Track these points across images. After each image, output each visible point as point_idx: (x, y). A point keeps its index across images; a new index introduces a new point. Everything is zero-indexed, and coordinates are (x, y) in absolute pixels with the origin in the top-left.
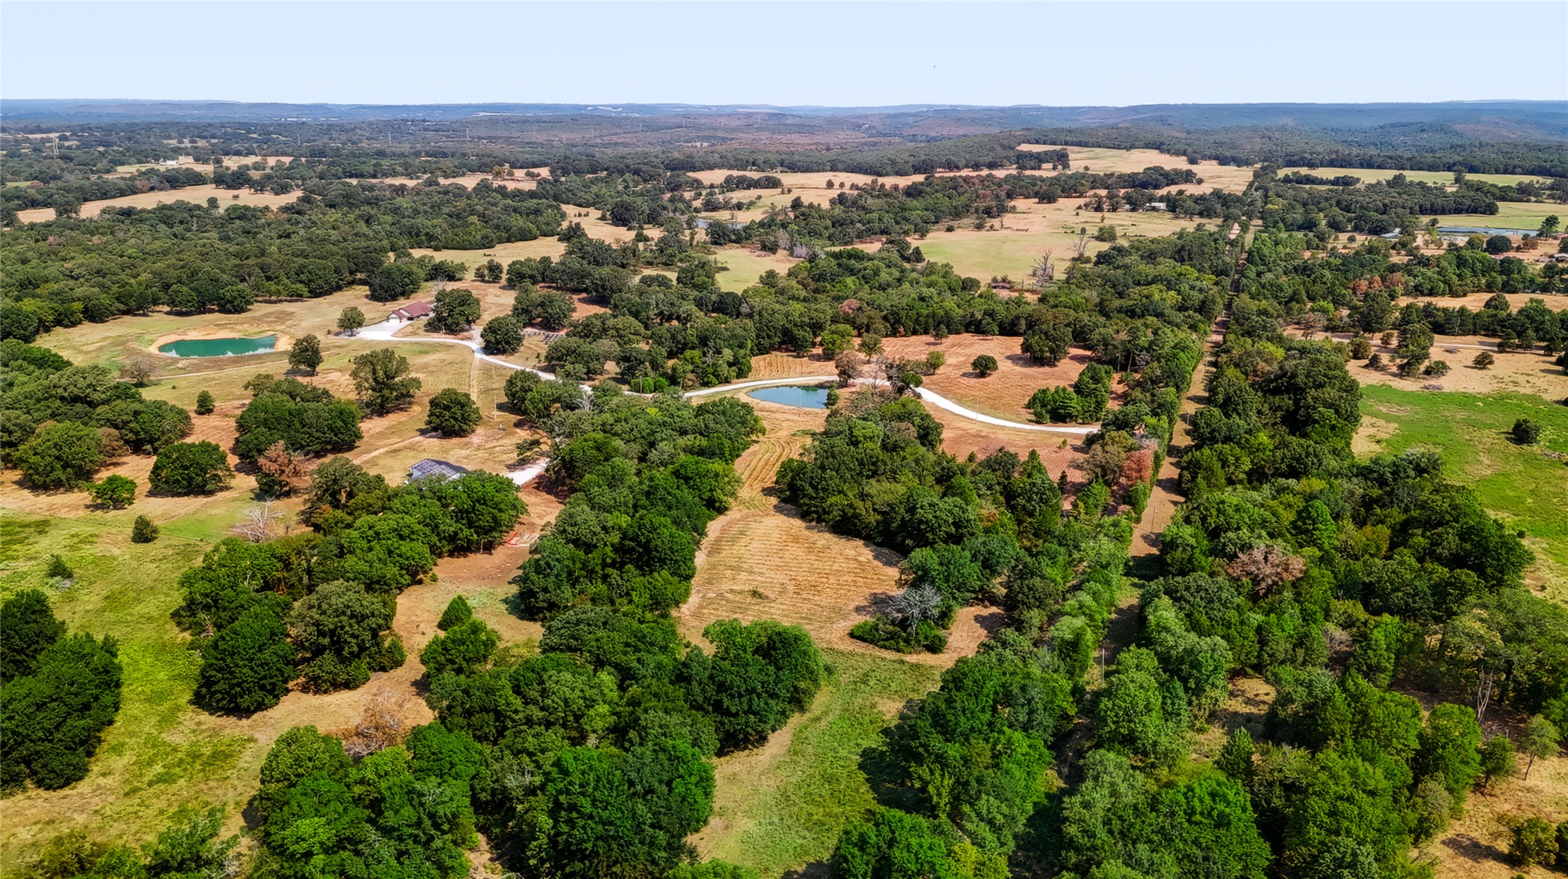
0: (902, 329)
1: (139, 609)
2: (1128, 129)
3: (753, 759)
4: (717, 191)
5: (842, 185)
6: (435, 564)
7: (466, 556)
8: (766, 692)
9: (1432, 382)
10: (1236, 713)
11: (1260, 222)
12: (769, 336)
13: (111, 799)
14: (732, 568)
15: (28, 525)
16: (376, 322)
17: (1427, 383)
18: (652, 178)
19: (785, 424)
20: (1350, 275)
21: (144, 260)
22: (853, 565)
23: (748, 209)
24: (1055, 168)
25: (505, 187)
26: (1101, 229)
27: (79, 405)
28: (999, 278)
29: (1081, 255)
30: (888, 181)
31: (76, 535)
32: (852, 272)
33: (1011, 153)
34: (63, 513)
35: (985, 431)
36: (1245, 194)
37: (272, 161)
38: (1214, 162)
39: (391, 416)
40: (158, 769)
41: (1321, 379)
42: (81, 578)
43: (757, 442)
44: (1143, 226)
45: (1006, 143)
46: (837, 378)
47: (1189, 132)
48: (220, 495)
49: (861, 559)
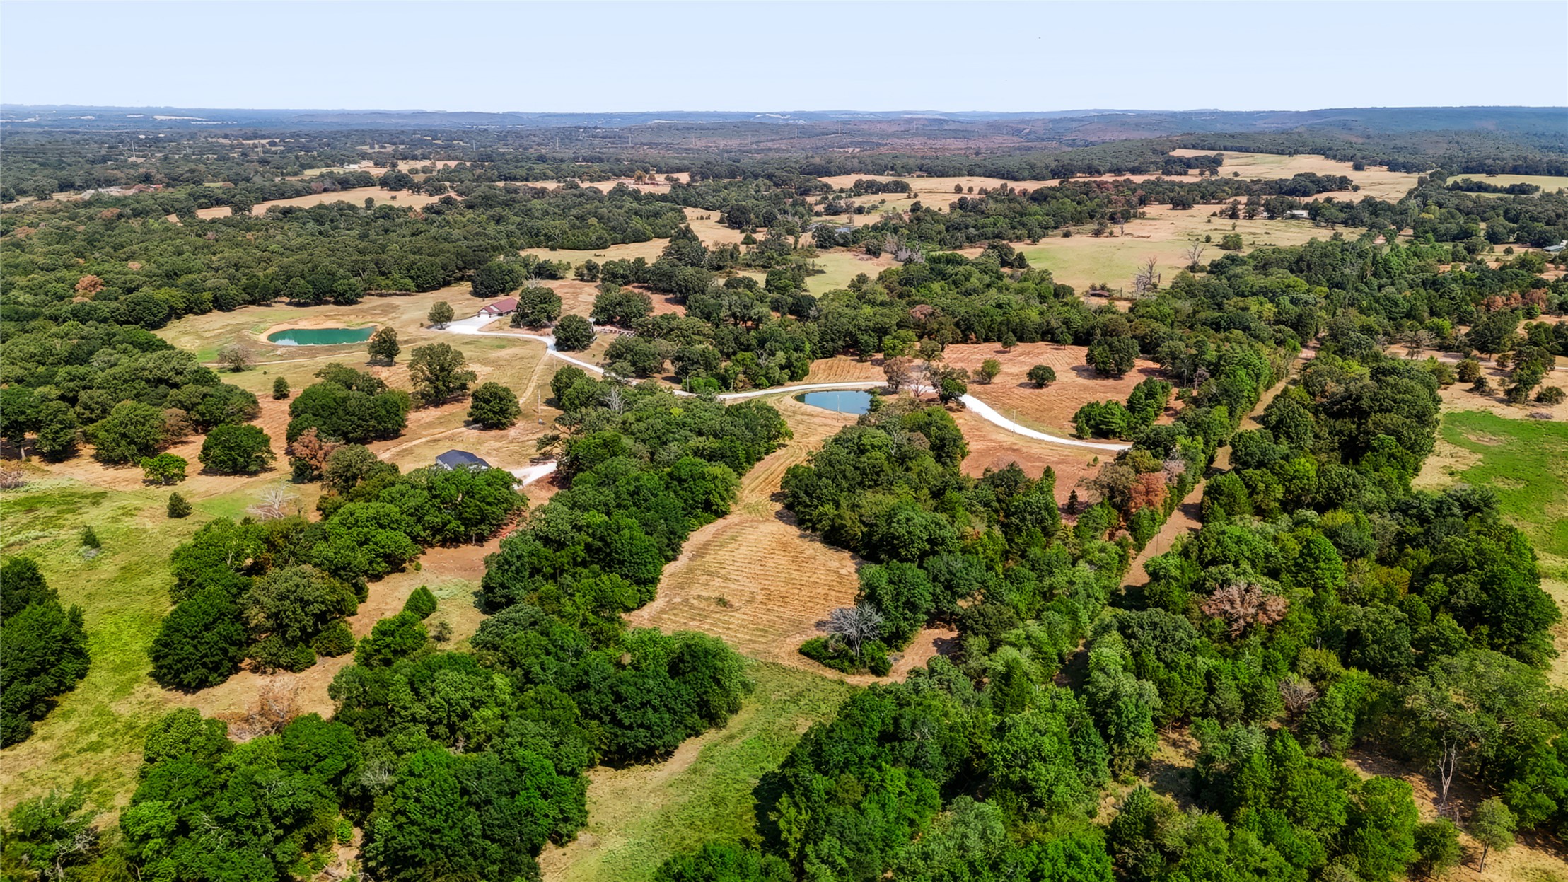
0: (973, 336)
1: (147, 581)
2: (1299, 134)
3: (649, 775)
4: (844, 195)
5: (970, 190)
6: (424, 553)
7: (457, 547)
8: (665, 706)
9: (1543, 410)
10: (1171, 767)
11: (1411, 232)
12: (833, 340)
13: (40, 763)
14: (709, 573)
15: (87, 497)
16: (466, 316)
17: (1535, 410)
18: (784, 182)
19: (820, 429)
20: (1486, 291)
21: (281, 254)
22: (832, 577)
23: (868, 212)
24: (1202, 174)
25: (639, 191)
26: (1226, 237)
27: (162, 386)
28: (1098, 287)
29: (1195, 263)
30: (1018, 186)
31: (123, 508)
32: (943, 276)
33: (1160, 159)
34: (121, 487)
35: (1020, 444)
36: (1401, 202)
37: (440, 165)
38: (1385, 168)
39: (446, 407)
40: (94, 737)
41: (1388, 403)
42: (108, 549)
43: (785, 446)
44: (1279, 234)
45: (1158, 148)
46: (885, 384)
47: (1369, 137)
48: (263, 476)
49: (842, 572)
